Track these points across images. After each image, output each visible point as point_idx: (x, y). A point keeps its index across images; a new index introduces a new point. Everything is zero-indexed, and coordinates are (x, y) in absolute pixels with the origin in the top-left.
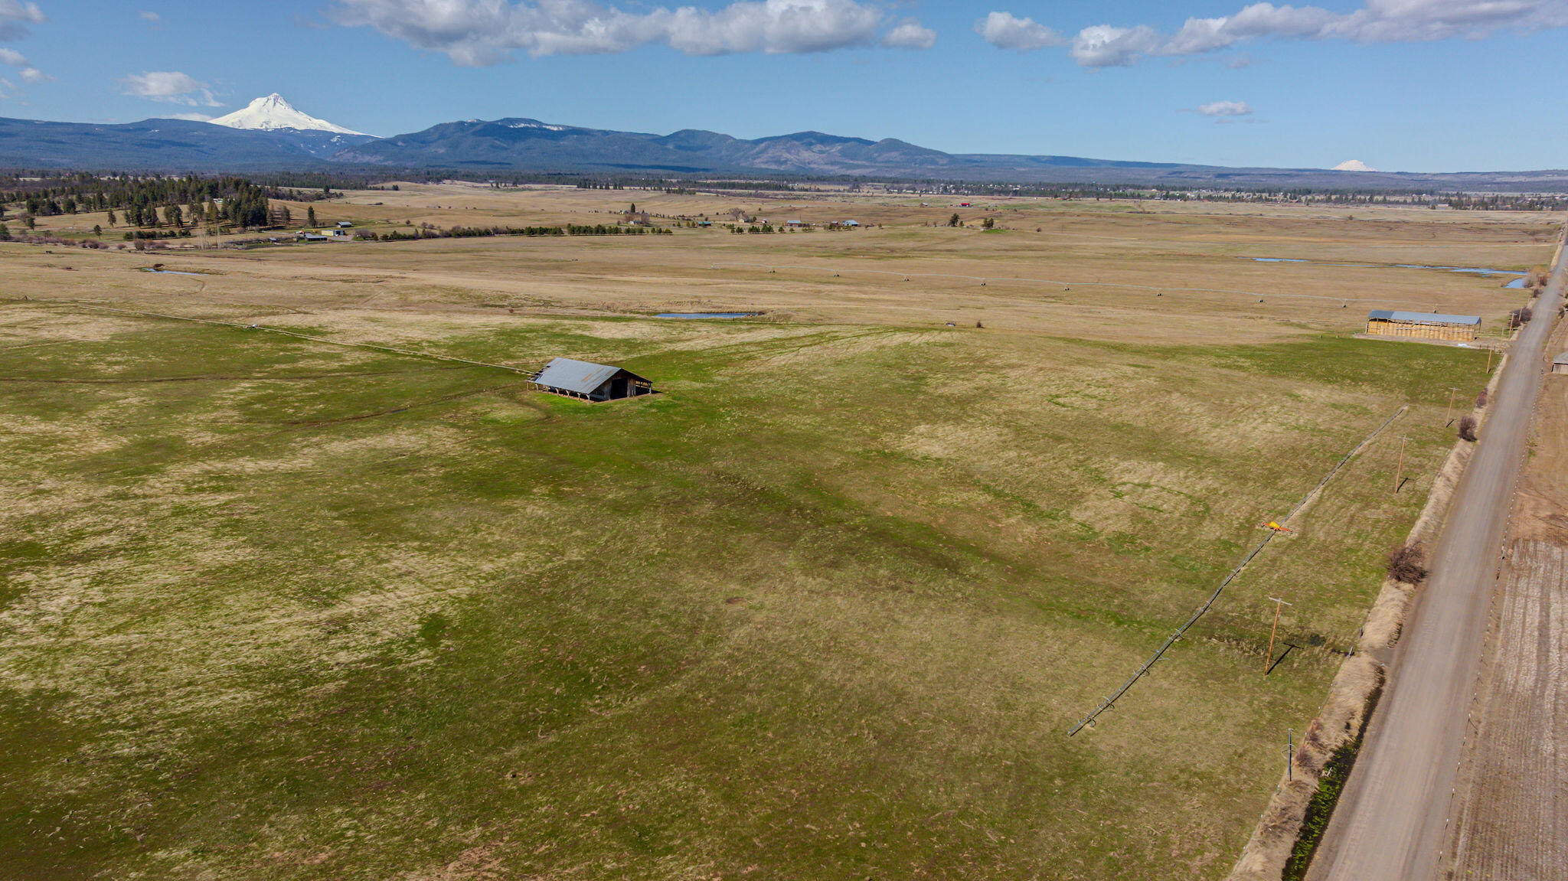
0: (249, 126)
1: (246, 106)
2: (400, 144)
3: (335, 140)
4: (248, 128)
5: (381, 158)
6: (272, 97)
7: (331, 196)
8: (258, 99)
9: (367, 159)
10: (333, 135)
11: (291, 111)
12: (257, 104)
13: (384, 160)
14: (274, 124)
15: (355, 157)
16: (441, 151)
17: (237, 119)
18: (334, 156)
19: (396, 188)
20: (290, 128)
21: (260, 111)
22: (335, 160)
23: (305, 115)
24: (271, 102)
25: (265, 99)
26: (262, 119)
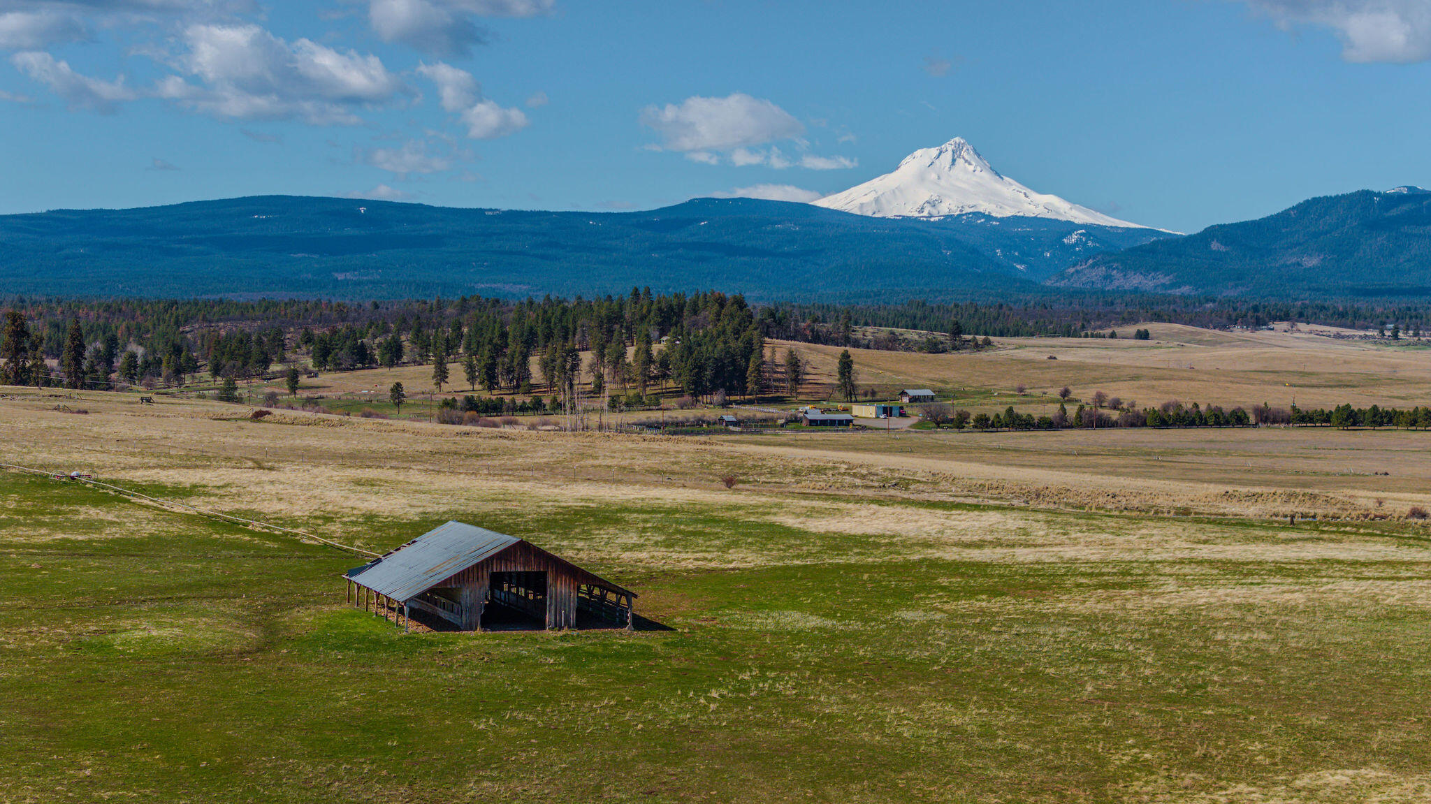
0: (893, 210)
1: (894, 167)
2: (1215, 246)
3: (1073, 238)
4: (890, 215)
5: (1166, 280)
6: (949, 147)
7: (963, 346)
8: (919, 153)
9: (1136, 280)
10: (1070, 227)
11: (986, 176)
12: (913, 164)
13: (1173, 286)
14: (948, 207)
15: (1108, 277)
16: (1311, 262)
17: (871, 197)
18: (1062, 276)
19: (1144, 335)
20: (978, 215)
21: (921, 178)
22: (1062, 284)
23: (1016, 186)
24: (947, 157)
25: (934, 151)
26: (924, 195)
